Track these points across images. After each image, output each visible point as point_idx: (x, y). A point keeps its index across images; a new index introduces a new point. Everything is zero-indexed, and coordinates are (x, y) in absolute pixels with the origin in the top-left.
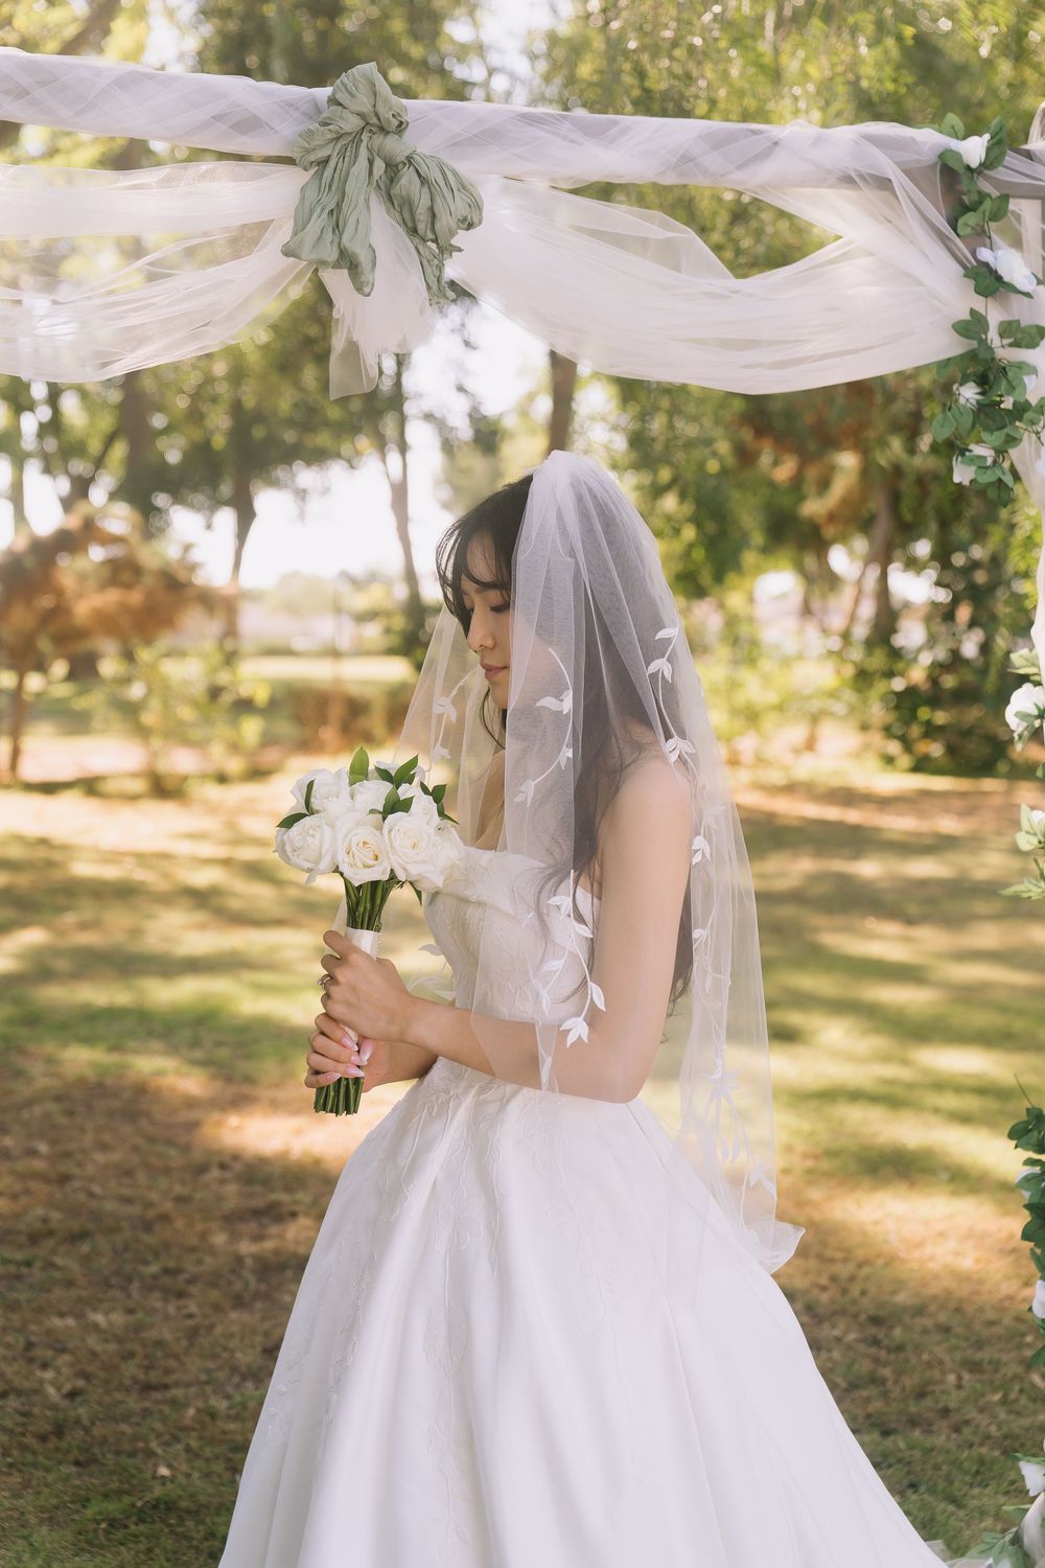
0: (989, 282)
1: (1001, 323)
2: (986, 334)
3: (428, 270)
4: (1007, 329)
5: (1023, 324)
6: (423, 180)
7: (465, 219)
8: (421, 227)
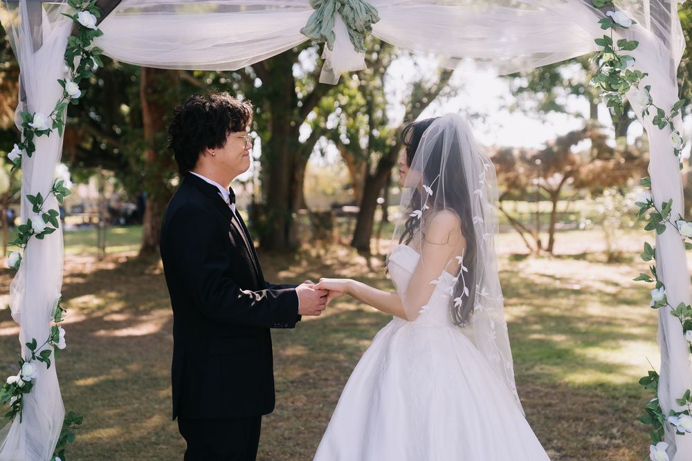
0: (609, 23)
1: (618, 41)
2: (611, 45)
3: (356, 40)
4: (621, 43)
5: (628, 41)
6: (352, 8)
7: (369, 21)
8: (352, 25)
